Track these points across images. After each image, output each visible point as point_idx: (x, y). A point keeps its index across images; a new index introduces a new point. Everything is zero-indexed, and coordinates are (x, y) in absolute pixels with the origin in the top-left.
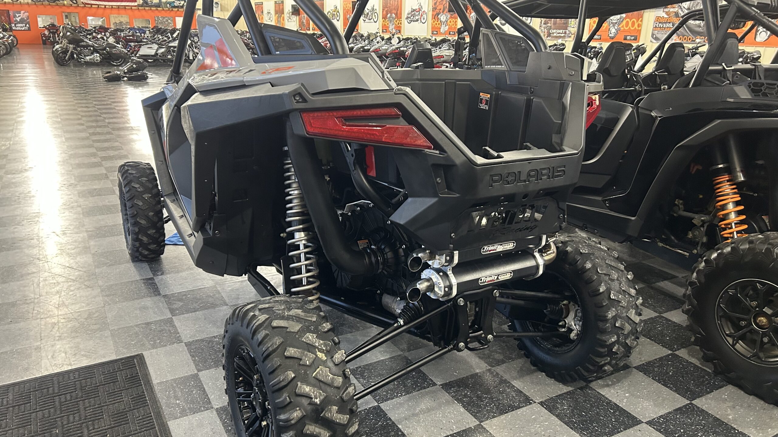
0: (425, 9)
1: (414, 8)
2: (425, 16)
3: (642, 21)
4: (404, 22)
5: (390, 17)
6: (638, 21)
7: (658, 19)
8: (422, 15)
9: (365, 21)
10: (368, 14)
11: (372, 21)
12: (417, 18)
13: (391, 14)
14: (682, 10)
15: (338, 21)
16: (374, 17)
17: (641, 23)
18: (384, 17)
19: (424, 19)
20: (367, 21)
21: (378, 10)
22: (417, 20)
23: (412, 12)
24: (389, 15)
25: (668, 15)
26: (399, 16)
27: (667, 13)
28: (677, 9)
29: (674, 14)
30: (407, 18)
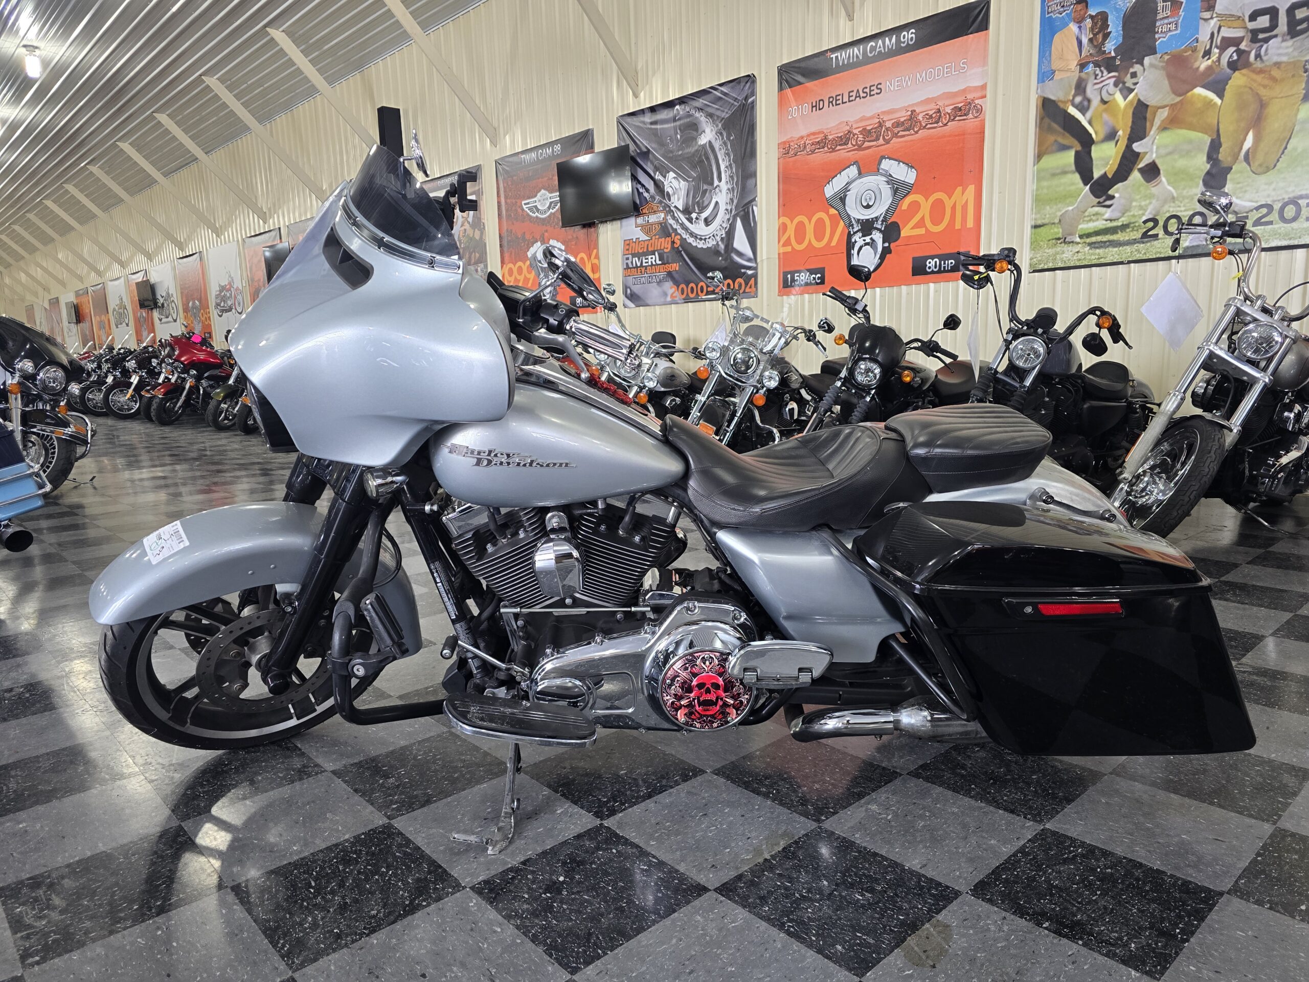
0: (237, 284)
1: (223, 284)
2: (239, 297)
3: (597, 257)
4: (214, 313)
5: (193, 308)
6: (589, 257)
7: (628, 243)
8: (235, 297)
9: (161, 320)
10: (163, 304)
11: (170, 319)
12: (229, 303)
13: (193, 300)
14: (674, 218)
15: (127, 325)
16: (172, 311)
17: (596, 261)
18: (186, 310)
19: (239, 304)
20: (164, 320)
21: (175, 295)
22: (230, 310)
23: (221, 291)
24: (190, 304)
25: (647, 233)
26: (204, 306)
27: (647, 228)
28: (662, 215)
29: (658, 228)
30: (218, 305)
